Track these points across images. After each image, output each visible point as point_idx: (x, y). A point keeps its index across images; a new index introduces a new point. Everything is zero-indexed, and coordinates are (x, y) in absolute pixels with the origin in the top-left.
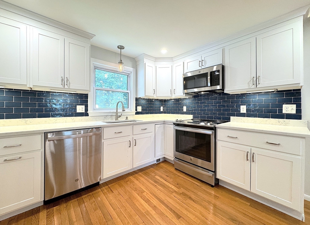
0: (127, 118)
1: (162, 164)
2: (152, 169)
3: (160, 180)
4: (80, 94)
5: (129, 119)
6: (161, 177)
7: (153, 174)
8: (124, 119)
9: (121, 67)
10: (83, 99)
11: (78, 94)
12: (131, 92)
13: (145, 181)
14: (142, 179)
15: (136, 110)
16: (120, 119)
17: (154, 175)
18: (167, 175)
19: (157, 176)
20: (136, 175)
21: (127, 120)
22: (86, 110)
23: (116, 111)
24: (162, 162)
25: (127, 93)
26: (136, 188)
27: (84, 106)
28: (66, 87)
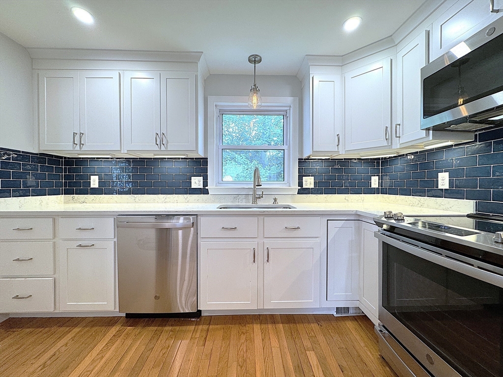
0: (275, 200)
1: (350, 325)
2: (314, 326)
3: (315, 370)
4: (196, 159)
5: (280, 202)
6: (322, 361)
7: (307, 343)
8: (270, 203)
9: (255, 99)
10: (200, 166)
11: (193, 159)
12: (289, 147)
13: (276, 351)
14: (274, 343)
15: (300, 184)
16: (260, 203)
17: (309, 345)
18: (344, 364)
19: (312, 353)
20: (270, 326)
21: (275, 205)
22: (205, 184)
23: (253, 187)
24: (354, 318)
25: (282, 151)
26: (245, 361)
27: (202, 177)
28: (163, 148)
